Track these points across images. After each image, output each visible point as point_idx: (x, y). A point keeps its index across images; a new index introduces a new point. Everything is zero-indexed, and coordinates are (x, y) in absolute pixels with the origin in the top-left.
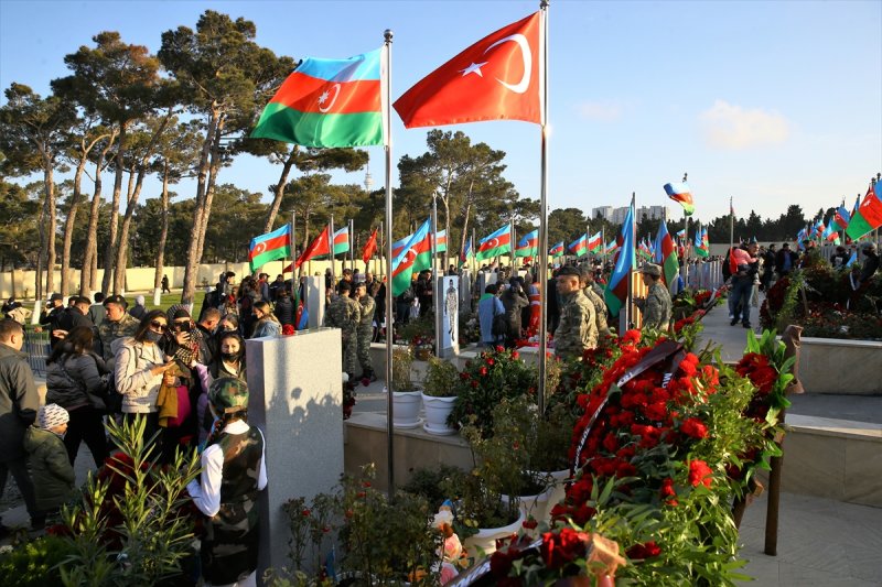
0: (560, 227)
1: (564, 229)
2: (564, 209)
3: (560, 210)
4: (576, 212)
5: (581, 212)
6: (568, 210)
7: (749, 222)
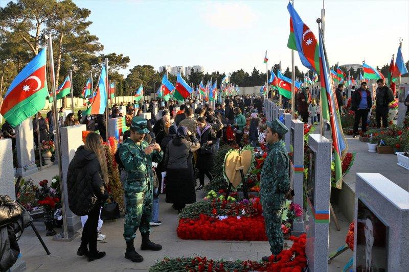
0: (140, 77)
1: (142, 78)
2: (142, 65)
3: (139, 66)
4: (150, 67)
5: (153, 68)
6: (144, 66)
7: (253, 74)
